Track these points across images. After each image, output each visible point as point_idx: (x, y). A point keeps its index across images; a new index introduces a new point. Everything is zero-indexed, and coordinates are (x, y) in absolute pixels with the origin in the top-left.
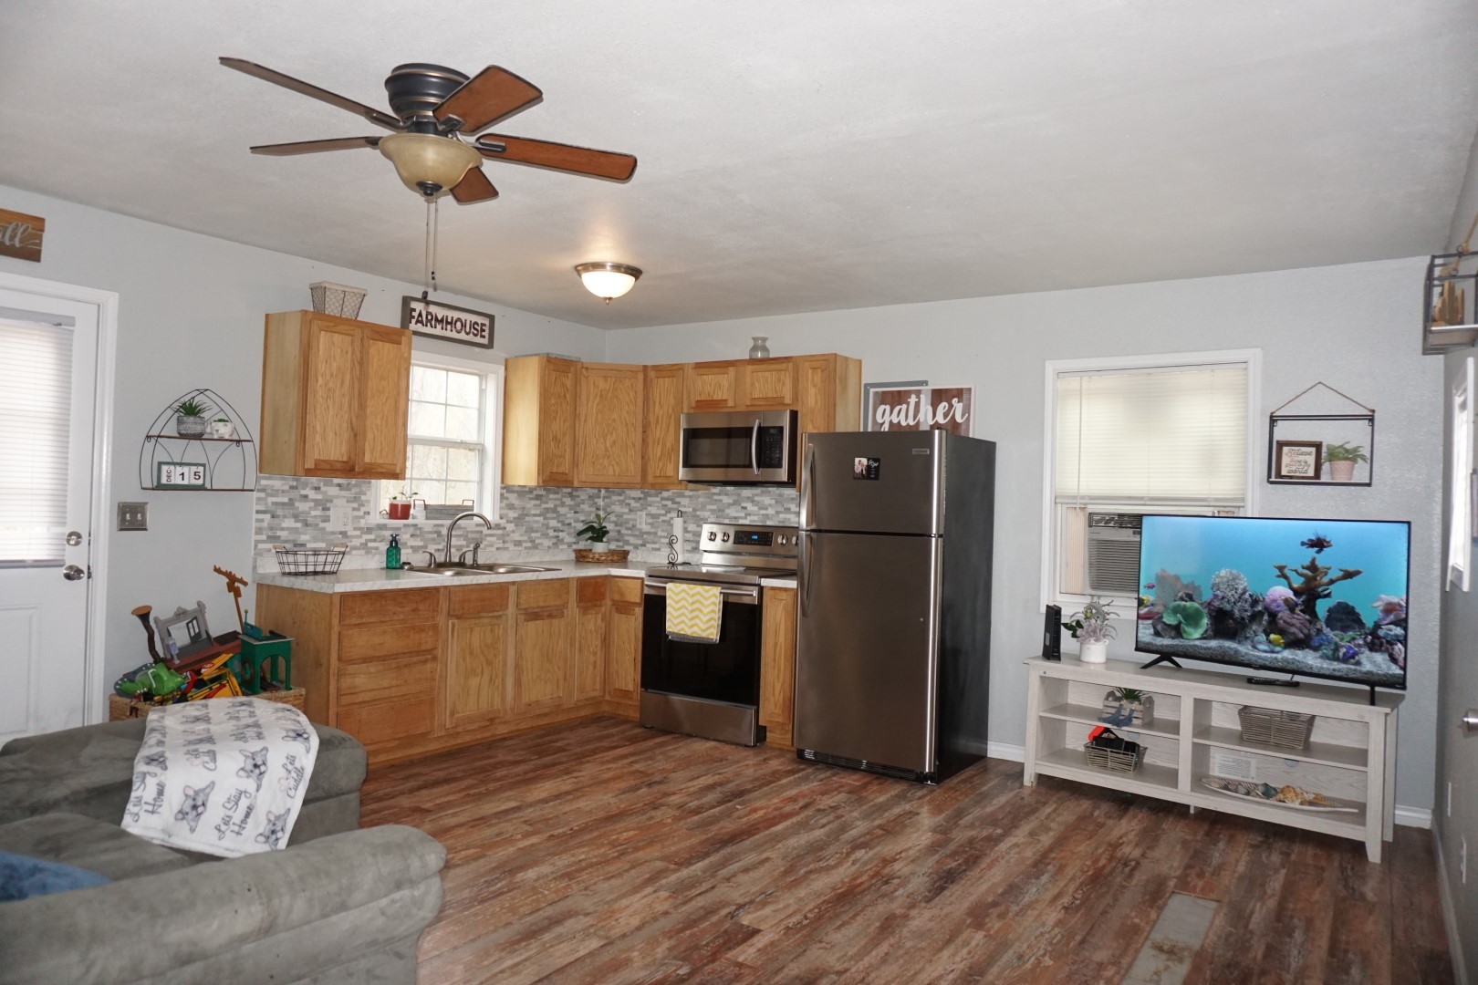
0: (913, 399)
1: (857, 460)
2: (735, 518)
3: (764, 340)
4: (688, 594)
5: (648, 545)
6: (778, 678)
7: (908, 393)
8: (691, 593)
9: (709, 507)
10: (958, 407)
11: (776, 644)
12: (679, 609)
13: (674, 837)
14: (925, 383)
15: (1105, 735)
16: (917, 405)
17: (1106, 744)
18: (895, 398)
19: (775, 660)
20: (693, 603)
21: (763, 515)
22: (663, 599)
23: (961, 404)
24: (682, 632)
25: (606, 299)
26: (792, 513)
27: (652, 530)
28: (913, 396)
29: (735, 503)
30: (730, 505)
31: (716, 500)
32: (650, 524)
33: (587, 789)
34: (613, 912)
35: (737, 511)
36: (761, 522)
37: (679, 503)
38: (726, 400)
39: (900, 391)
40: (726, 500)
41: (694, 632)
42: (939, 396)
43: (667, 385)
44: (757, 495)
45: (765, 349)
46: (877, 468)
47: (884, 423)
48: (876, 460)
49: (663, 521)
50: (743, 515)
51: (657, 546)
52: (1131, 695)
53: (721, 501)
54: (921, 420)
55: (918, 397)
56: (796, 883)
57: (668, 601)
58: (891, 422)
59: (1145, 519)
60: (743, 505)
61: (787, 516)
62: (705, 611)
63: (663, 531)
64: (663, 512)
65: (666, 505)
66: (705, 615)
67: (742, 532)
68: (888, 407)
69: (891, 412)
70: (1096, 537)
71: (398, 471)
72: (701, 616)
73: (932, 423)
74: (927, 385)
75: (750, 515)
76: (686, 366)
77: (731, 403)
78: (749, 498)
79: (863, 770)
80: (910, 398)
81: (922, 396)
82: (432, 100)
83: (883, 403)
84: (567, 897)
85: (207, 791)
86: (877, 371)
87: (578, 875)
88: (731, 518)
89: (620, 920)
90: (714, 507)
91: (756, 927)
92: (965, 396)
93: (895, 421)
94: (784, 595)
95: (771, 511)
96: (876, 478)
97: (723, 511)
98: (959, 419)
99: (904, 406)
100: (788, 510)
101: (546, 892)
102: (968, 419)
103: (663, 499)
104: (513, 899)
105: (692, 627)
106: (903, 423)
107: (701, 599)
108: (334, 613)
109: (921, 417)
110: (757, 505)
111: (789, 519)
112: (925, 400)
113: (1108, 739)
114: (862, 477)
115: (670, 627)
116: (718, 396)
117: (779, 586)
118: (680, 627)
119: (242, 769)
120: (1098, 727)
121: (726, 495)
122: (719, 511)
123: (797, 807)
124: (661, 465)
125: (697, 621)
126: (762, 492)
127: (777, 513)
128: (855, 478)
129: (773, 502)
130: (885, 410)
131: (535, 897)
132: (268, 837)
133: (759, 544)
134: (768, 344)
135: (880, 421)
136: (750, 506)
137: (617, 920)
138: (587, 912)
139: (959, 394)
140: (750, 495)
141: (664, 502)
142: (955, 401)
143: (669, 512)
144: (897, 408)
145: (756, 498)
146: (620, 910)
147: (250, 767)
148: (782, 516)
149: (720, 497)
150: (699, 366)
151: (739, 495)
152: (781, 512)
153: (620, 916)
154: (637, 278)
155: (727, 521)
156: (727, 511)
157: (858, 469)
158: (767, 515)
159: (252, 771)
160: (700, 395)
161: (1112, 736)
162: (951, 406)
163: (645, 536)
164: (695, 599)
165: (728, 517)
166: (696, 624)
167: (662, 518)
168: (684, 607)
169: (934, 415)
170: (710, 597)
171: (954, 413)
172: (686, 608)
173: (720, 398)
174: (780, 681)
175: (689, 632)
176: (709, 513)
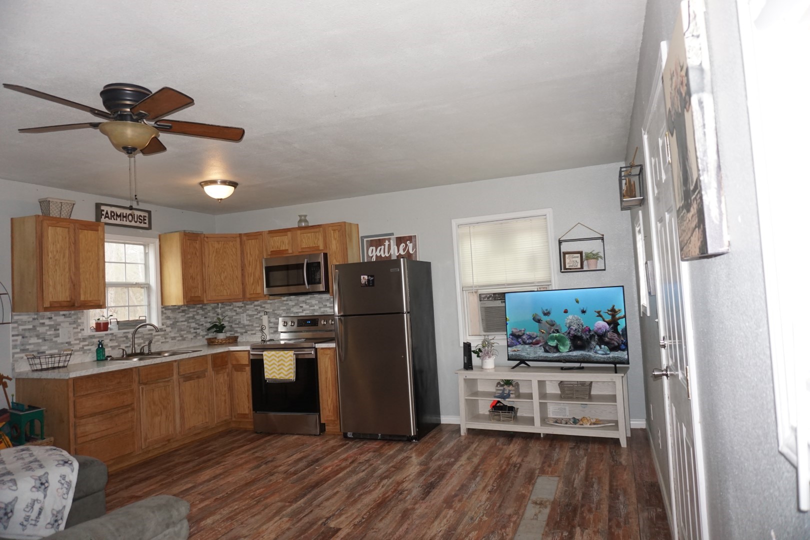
0: (387, 243)
1: (362, 277)
2: (297, 313)
3: (305, 216)
4: (276, 356)
5: (248, 332)
6: (329, 396)
7: (384, 240)
8: (277, 356)
9: (281, 308)
10: (410, 246)
11: (326, 378)
12: (272, 365)
13: (285, 489)
14: (392, 234)
15: (498, 405)
16: (389, 245)
17: (499, 409)
18: (377, 243)
19: (326, 387)
20: (279, 361)
21: (312, 310)
22: (262, 360)
23: (411, 244)
24: (274, 378)
25: (219, 199)
26: (327, 307)
27: (251, 324)
28: (387, 241)
29: (296, 305)
30: (293, 306)
31: (285, 304)
32: (249, 320)
33: (231, 470)
34: (259, 533)
35: (297, 309)
36: (311, 313)
37: (264, 307)
38: (287, 250)
39: (379, 240)
40: (291, 303)
41: (281, 377)
42: (400, 240)
43: (253, 244)
44: (308, 299)
45: (306, 221)
47: (373, 256)
48: (372, 276)
49: (256, 318)
50: (301, 311)
51: (254, 332)
52: (508, 383)
53: (288, 304)
54: (392, 253)
55: (389, 242)
56: (355, 501)
57: (265, 362)
58: (376, 255)
59: (506, 295)
60: (301, 305)
62: (286, 364)
63: (256, 323)
64: (256, 313)
65: (257, 309)
66: (286, 367)
67: (301, 320)
68: (374, 248)
69: (376, 250)
70: (484, 306)
71: (101, 304)
72: (284, 368)
73: (397, 255)
74: (393, 235)
75: (305, 310)
76: (264, 233)
77: (290, 251)
78: (303, 301)
79: (380, 439)
80: (385, 242)
81: (391, 241)
82: (128, 102)
83: (371, 246)
84: (232, 529)
85: (13, 503)
86: (367, 230)
87: (236, 517)
88: (294, 313)
89: (264, 537)
90: (285, 308)
91: (338, 527)
92: (413, 240)
93: (379, 255)
94: (328, 352)
95: (316, 307)
96: (373, 285)
97: (290, 309)
98: (411, 252)
99: (383, 247)
100: (325, 306)
101: (220, 529)
102: (416, 251)
103: (255, 306)
104: (201, 536)
105: (279, 374)
106: (383, 256)
107: (283, 358)
108: (70, 390)
109: (392, 251)
110: (308, 305)
111: (327, 311)
112: (393, 243)
113: (500, 406)
114: (365, 285)
115: (267, 376)
116: (283, 248)
117: (326, 347)
118: (272, 375)
119: (34, 487)
120: (494, 401)
121: (291, 300)
122: (288, 309)
123: (348, 463)
124: (253, 288)
125: (282, 370)
126: (311, 297)
127: (320, 308)
128: (361, 286)
129: (317, 302)
130: (373, 249)
131: (214, 533)
132: (53, 524)
133: (311, 326)
134: (307, 218)
135: (371, 255)
136: (304, 306)
137: (262, 537)
138: (245, 535)
139: (410, 238)
141: (256, 308)
142: (408, 242)
143: (259, 313)
144: (379, 248)
145: (308, 301)
146: (263, 532)
147: (38, 485)
148: (322, 309)
149: (287, 302)
150: (270, 232)
151: (298, 300)
153: (264, 534)
154: (235, 187)
155: (292, 315)
156: (292, 309)
157: (363, 281)
158: (314, 310)
159: (40, 487)
160: (273, 248)
161: (501, 404)
162: (407, 245)
163: (246, 327)
164: (280, 358)
165: (293, 312)
166: (282, 373)
167: (255, 316)
168: (274, 364)
169: (398, 251)
170: (288, 357)
171: (408, 249)
172: (275, 364)
173: (284, 249)
174: (331, 397)
175: (278, 377)
176: (282, 311)
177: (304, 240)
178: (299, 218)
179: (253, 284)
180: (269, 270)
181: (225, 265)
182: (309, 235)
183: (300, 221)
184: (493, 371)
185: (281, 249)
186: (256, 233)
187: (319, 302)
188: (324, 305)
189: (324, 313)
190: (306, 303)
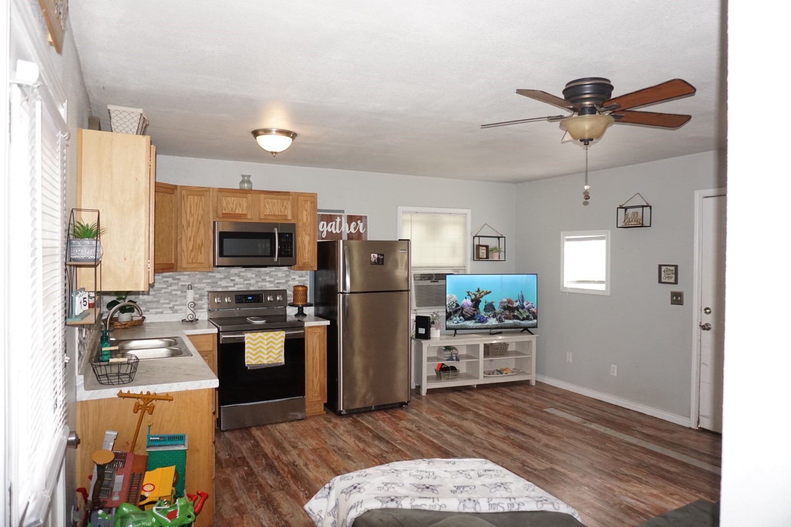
0: (338, 220)
1: (372, 255)
2: (226, 287)
3: (249, 176)
4: (263, 339)
5: (151, 310)
6: (316, 376)
7: (336, 216)
8: (266, 338)
9: (204, 281)
10: (361, 225)
11: (313, 358)
12: (256, 349)
14: (343, 212)
15: (443, 366)
16: (341, 222)
17: (444, 370)
18: (329, 218)
19: (313, 367)
20: (268, 344)
21: (247, 284)
22: (243, 344)
23: (362, 224)
24: (259, 363)
26: (267, 282)
27: (155, 299)
28: (338, 218)
29: (226, 277)
30: (221, 279)
31: (210, 276)
32: (153, 295)
35: (227, 283)
36: (246, 288)
38: (246, 215)
39: (330, 215)
40: (218, 275)
41: (270, 361)
42: (351, 219)
43: (196, 200)
44: (242, 272)
45: (249, 182)
46: (383, 259)
47: (323, 231)
48: (382, 255)
49: (165, 292)
50: (232, 284)
51: (160, 310)
52: (448, 348)
53: (215, 276)
54: (343, 231)
55: (341, 218)
57: (246, 346)
58: (327, 231)
60: (232, 278)
61: (264, 284)
62: (276, 347)
63: (165, 299)
64: (165, 286)
65: (167, 281)
66: (276, 349)
67: (240, 295)
68: (325, 223)
69: (327, 226)
70: (417, 284)
72: (274, 351)
73: (348, 232)
74: (344, 212)
75: (237, 284)
76: (212, 189)
77: (249, 217)
78: (236, 274)
79: (374, 411)
80: (336, 218)
81: (343, 218)
83: (322, 220)
86: (324, 204)
88: (223, 287)
90: (209, 281)
92: (363, 220)
93: (330, 230)
94: (319, 330)
95: (252, 281)
96: (383, 264)
97: (217, 282)
98: (361, 231)
99: (334, 223)
100: (264, 280)
102: (366, 231)
103: (163, 277)
105: (268, 358)
106: (334, 232)
107: (273, 340)
109: (343, 228)
110: (242, 278)
112: (344, 220)
113: (445, 368)
114: (375, 263)
115: (247, 362)
116: (239, 211)
117: (317, 325)
118: (257, 361)
120: (439, 364)
121: (218, 272)
122: (213, 283)
125: (271, 354)
126: (245, 270)
127: (257, 282)
128: (371, 264)
129: (254, 276)
130: (323, 224)
133: (254, 302)
134: (251, 179)
136: (237, 279)
139: (360, 218)
140: (237, 272)
141: (165, 279)
142: (359, 221)
143: (171, 286)
144: (330, 224)
145: (241, 274)
148: (260, 284)
149: (214, 274)
150: (221, 190)
151: (228, 272)
152: (259, 282)
155: (220, 290)
156: (219, 283)
157: (373, 259)
158: (250, 284)
160: (225, 209)
161: (445, 366)
162: (357, 224)
163: (148, 304)
164: (269, 340)
165: (220, 286)
166: (271, 356)
167: (163, 291)
168: (260, 347)
169: (349, 229)
170: (279, 338)
171: (359, 229)
172: (262, 348)
173: (240, 213)
174: (318, 377)
175: (265, 362)
176: (205, 285)
177: (267, 206)
178: (241, 179)
179: (192, 251)
180: (223, 235)
182: (275, 201)
183: (243, 182)
184: (439, 339)
185: (237, 212)
186: (199, 188)
187: (256, 276)
188: (262, 280)
189: (262, 287)
190: (239, 276)
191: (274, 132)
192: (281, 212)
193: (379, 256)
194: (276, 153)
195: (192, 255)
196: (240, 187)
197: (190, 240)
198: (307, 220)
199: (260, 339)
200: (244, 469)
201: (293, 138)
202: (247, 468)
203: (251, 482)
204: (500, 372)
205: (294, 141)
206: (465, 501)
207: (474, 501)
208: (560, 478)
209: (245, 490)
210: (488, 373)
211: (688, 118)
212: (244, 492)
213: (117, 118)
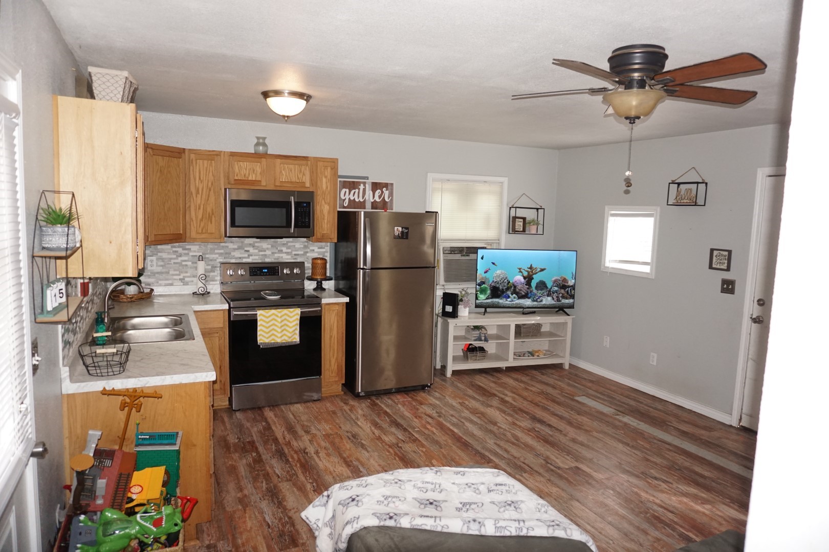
0: (362, 187)
1: (396, 228)
2: (240, 258)
3: (264, 138)
4: (277, 316)
5: (160, 282)
6: (333, 356)
7: (359, 183)
8: (279, 315)
9: (216, 251)
10: (386, 193)
11: (331, 337)
12: (269, 327)
14: (367, 178)
15: (470, 347)
16: (364, 190)
17: (471, 351)
18: (352, 185)
19: (330, 346)
20: (282, 321)
21: (262, 255)
22: (255, 321)
23: (388, 191)
24: (273, 342)
26: (283, 253)
27: (164, 270)
28: (362, 185)
29: (239, 248)
30: (234, 250)
31: (223, 246)
32: (162, 266)
35: (241, 254)
36: (261, 259)
37: (190, 249)
38: (260, 181)
39: (353, 182)
40: (231, 246)
41: (285, 340)
42: (376, 186)
43: (205, 165)
44: (257, 242)
45: (264, 145)
46: (407, 233)
47: (345, 199)
48: (406, 228)
49: (174, 263)
50: (246, 256)
51: (170, 282)
52: (476, 328)
53: (227, 247)
54: (367, 199)
55: (365, 186)
57: (259, 323)
58: (349, 199)
59: (478, 249)
60: (246, 249)
61: (281, 255)
62: (291, 325)
63: (175, 270)
64: (175, 256)
65: (177, 252)
66: (291, 328)
67: (254, 267)
68: (347, 190)
69: (349, 194)
70: (446, 258)
72: (288, 329)
73: (373, 201)
74: (368, 179)
75: (252, 255)
76: (222, 153)
77: (264, 183)
78: (250, 244)
79: (394, 392)
80: (360, 186)
81: (367, 185)
83: (344, 187)
86: (345, 170)
88: (236, 258)
90: (222, 251)
92: (389, 187)
94: (337, 307)
95: (268, 253)
96: (407, 238)
97: (230, 253)
98: (387, 199)
99: (357, 190)
100: (281, 251)
102: (392, 200)
103: (172, 247)
105: (281, 337)
106: (357, 200)
107: (288, 318)
109: (367, 197)
110: (257, 249)
111: (282, 257)
112: (368, 187)
113: (472, 348)
114: (399, 237)
115: (260, 340)
116: (252, 177)
117: (334, 302)
118: (270, 339)
120: (466, 344)
121: (231, 242)
122: (226, 253)
125: (285, 332)
126: (260, 240)
127: (273, 253)
128: (395, 238)
129: (270, 247)
130: (346, 192)
133: (269, 275)
134: (267, 142)
135: (343, 198)
136: (251, 250)
139: (386, 185)
140: (252, 243)
141: (174, 249)
142: (384, 189)
143: (180, 256)
144: (352, 192)
145: (256, 244)
148: (276, 255)
149: (226, 244)
150: (233, 154)
151: (242, 242)
152: (276, 253)
155: (233, 261)
156: (233, 254)
157: (397, 233)
158: (266, 255)
160: (237, 175)
161: (473, 346)
162: (382, 192)
163: (157, 275)
164: (283, 318)
165: (234, 257)
166: (285, 335)
167: (173, 261)
168: (274, 325)
169: (374, 197)
170: (294, 316)
171: (384, 197)
172: (276, 325)
173: (254, 179)
174: (335, 356)
175: (279, 340)
176: (217, 256)
177: (283, 172)
178: (256, 141)
179: (201, 220)
180: (235, 204)
181: (169, 191)
182: (292, 166)
183: (257, 144)
184: (467, 318)
185: (250, 178)
186: (209, 151)
187: (272, 246)
188: (279, 251)
189: (278, 259)
190: (253, 247)
191: (286, 94)
192: (298, 178)
193: (404, 230)
194: (288, 117)
195: (202, 225)
196: (255, 150)
197: (199, 208)
198: (327, 188)
199: (273, 317)
200: (252, 455)
201: (307, 100)
202: (255, 454)
203: (258, 471)
204: (532, 354)
205: (309, 103)
206: (469, 522)
207: (479, 523)
208: (584, 479)
209: (251, 479)
210: (518, 355)
211: (753, 94)
212: (249, 481)
213: (99, 82)
